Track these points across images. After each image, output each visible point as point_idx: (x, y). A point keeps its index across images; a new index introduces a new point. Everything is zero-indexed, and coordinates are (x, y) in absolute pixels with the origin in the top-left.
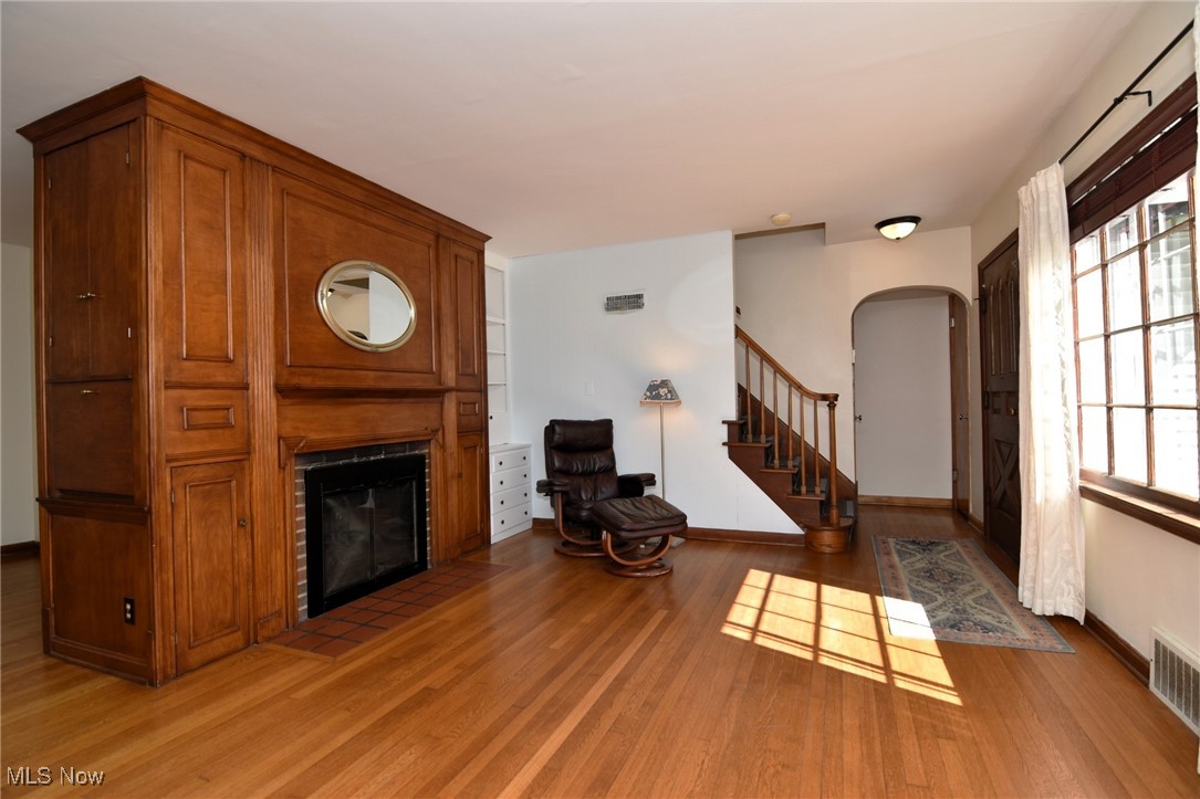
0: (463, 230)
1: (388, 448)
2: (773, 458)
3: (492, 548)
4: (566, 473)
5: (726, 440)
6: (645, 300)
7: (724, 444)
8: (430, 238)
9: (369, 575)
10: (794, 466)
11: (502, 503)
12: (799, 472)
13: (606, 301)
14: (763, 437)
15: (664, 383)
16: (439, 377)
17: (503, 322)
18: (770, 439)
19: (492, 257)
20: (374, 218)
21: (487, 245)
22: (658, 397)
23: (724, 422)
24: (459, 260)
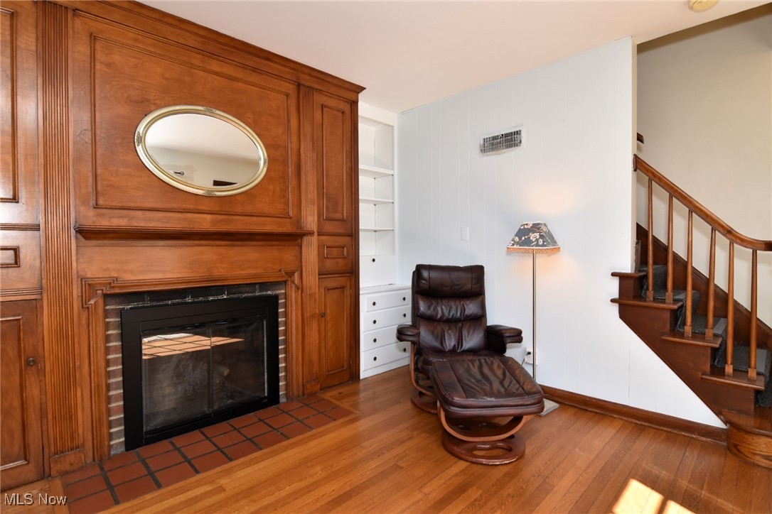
0: (330, 80)
1: (230, 288)
2: (684, 323)
3: (361, 384)
4: (430, 319)
5: (616, 295)
6: (524, 136)
7: (613, 301)
8: (290, 88)
9: (206, 409)
10: (715, 336)
11: (375, 340)
12: (724, 344)
13: (482, 142)
14: (669, 294)
15: (536, 227)
16: (298, 221)
17: (391, 172)
18: (681, 297)
19: (365, 107)
20: (215, 66)
21: (361, 96)
22: (528, 242)
23: (614, 274)
24: (325, 109)
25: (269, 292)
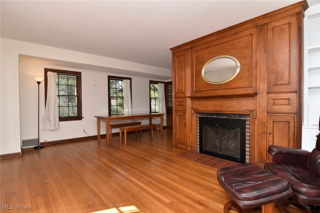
25: (242, 118)
